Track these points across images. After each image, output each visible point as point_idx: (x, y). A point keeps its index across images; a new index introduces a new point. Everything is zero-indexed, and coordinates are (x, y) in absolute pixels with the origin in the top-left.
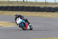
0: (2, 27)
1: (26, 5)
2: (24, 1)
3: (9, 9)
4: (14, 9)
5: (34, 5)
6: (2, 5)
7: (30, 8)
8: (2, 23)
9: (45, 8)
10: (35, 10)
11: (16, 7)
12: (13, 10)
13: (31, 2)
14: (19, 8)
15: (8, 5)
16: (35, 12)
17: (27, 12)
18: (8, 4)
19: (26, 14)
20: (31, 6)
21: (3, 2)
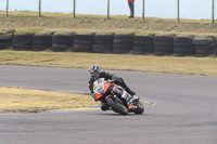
0: (52, 111)
1: (139, 30)
2: (132, 16)
3: (76, 46)
4: (95, 46)
5: (172, 32)
6: (52, 30)
7: (156, 43)
8: (50, 98)
9: (209, 42)
10: (176, 49)
11: (105, 36)
12: (90, 50)
13: (159, 21)
14: (115, 40)
15: (74, 30)
16: (172, 58)
17: (145, 57)
18: (73, 26)
19: (142, 65)
20: (161, 33)
21: (55, 18)
